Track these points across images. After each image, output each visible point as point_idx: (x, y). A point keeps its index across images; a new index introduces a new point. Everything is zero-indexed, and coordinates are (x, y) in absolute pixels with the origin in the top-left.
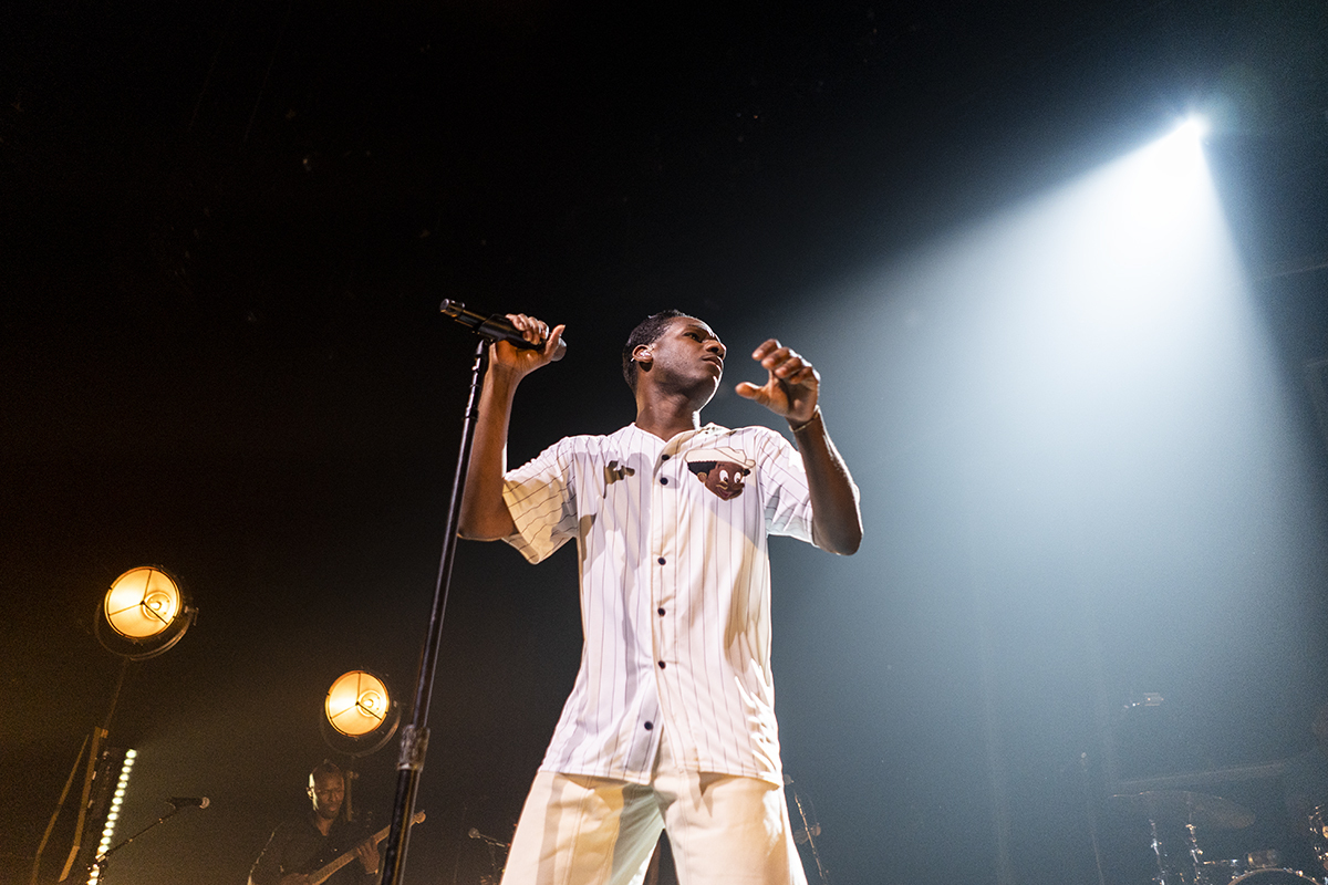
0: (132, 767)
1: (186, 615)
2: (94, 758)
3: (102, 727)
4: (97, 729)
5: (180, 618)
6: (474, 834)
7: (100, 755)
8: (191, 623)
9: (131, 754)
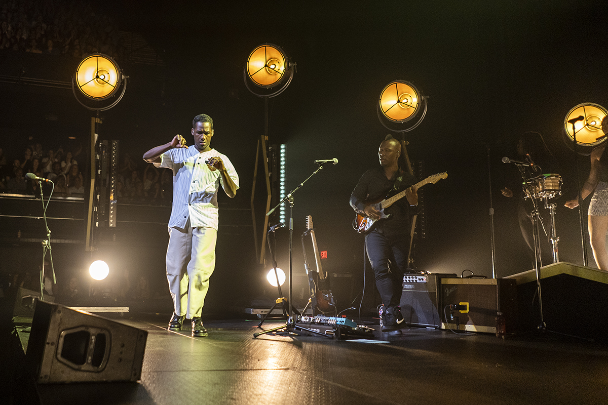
0: (285, 153)
1: (291, 67)
2: (265, 152)
3: (264, 135)
4: (262, 136)
5: (288, 69)
6: (505, 160)
7: (267, 149)
8: (295, 71)
9: (283, 146)
